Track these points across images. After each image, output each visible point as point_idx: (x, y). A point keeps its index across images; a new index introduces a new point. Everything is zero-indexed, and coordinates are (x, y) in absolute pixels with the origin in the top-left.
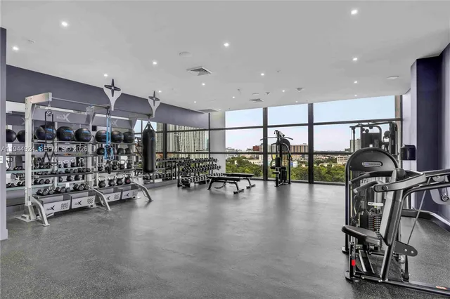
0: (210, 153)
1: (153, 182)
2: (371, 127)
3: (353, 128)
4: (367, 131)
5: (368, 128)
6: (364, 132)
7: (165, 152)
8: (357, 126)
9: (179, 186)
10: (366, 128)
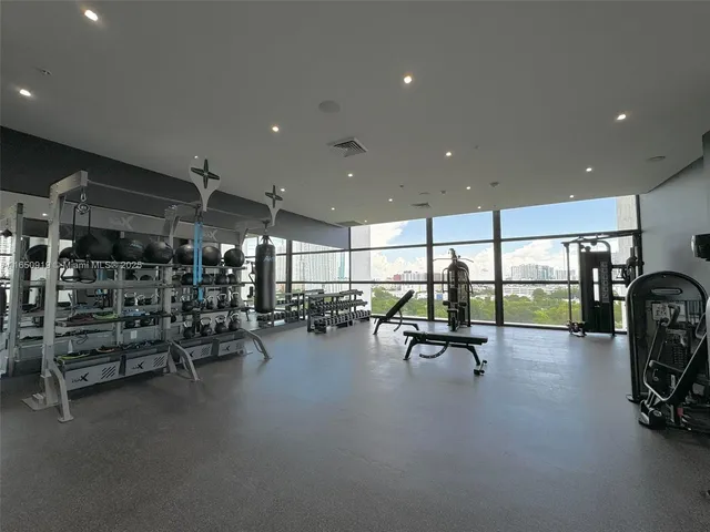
0: (350, 283)
1: (272, 325)
2: (594, 242)
3: (567, 244)
4: (588, 248)
5: (589, 244)
6: (583, 250)
7: (289, 282)
8: (573, 242)
9: (309, 330)
10: (585, 245)
